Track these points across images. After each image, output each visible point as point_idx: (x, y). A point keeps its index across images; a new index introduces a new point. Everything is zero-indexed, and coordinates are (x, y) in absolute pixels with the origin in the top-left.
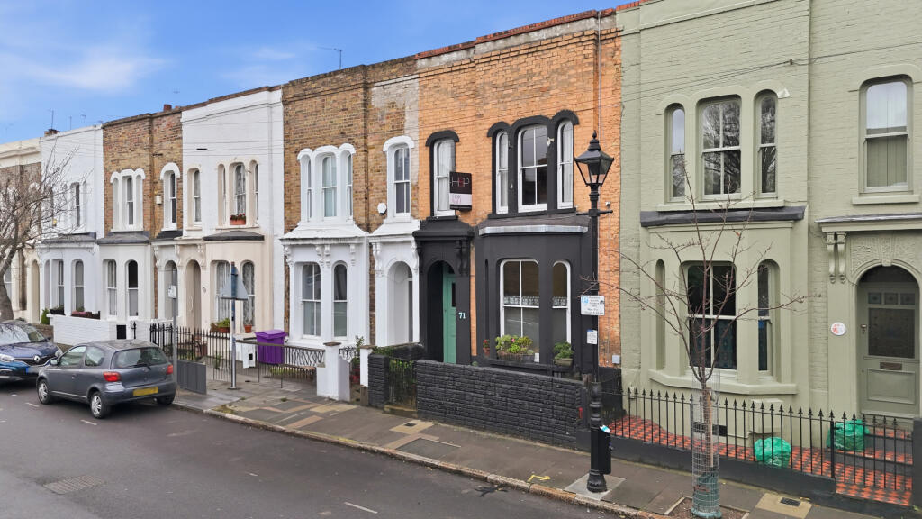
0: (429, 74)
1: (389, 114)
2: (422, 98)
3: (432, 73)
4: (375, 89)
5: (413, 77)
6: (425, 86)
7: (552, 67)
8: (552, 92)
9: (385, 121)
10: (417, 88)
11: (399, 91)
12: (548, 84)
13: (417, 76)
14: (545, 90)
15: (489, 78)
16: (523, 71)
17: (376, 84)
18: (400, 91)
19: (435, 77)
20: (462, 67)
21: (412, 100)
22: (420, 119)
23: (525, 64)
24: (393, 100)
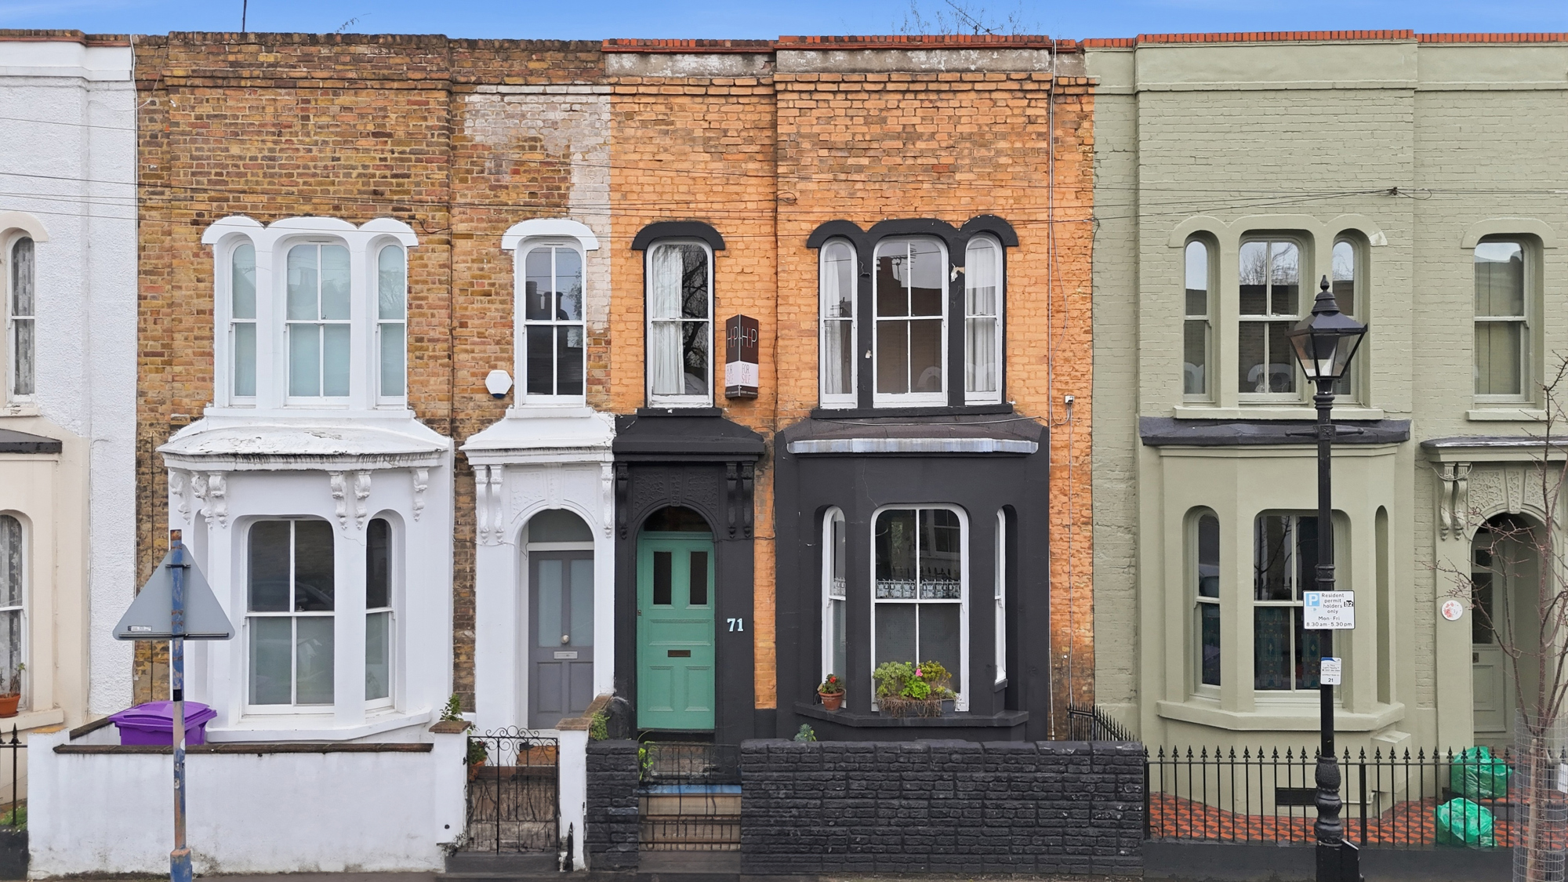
0: (642, 90)
1: (522, 163)
2: (621, 141)
3: (653, 90)
4: (475, 98)
5: (597, 89)
6: (630, 116)
7: (960, 129)
8: (958, 176)
9: (507, 179)
10: (606, 116)
11: (551, 116)
12: (950, 160)
13: (608, 89)
14: (942, 172)
15: (811, 125)
16: (894, 124)
17: (480, 88)
18: (556, 115)
19: (661, 100)
20: (734, 91)
21: (592, 141)
22: (614, 188)
23: (899, 113)
24: (533, 133)
